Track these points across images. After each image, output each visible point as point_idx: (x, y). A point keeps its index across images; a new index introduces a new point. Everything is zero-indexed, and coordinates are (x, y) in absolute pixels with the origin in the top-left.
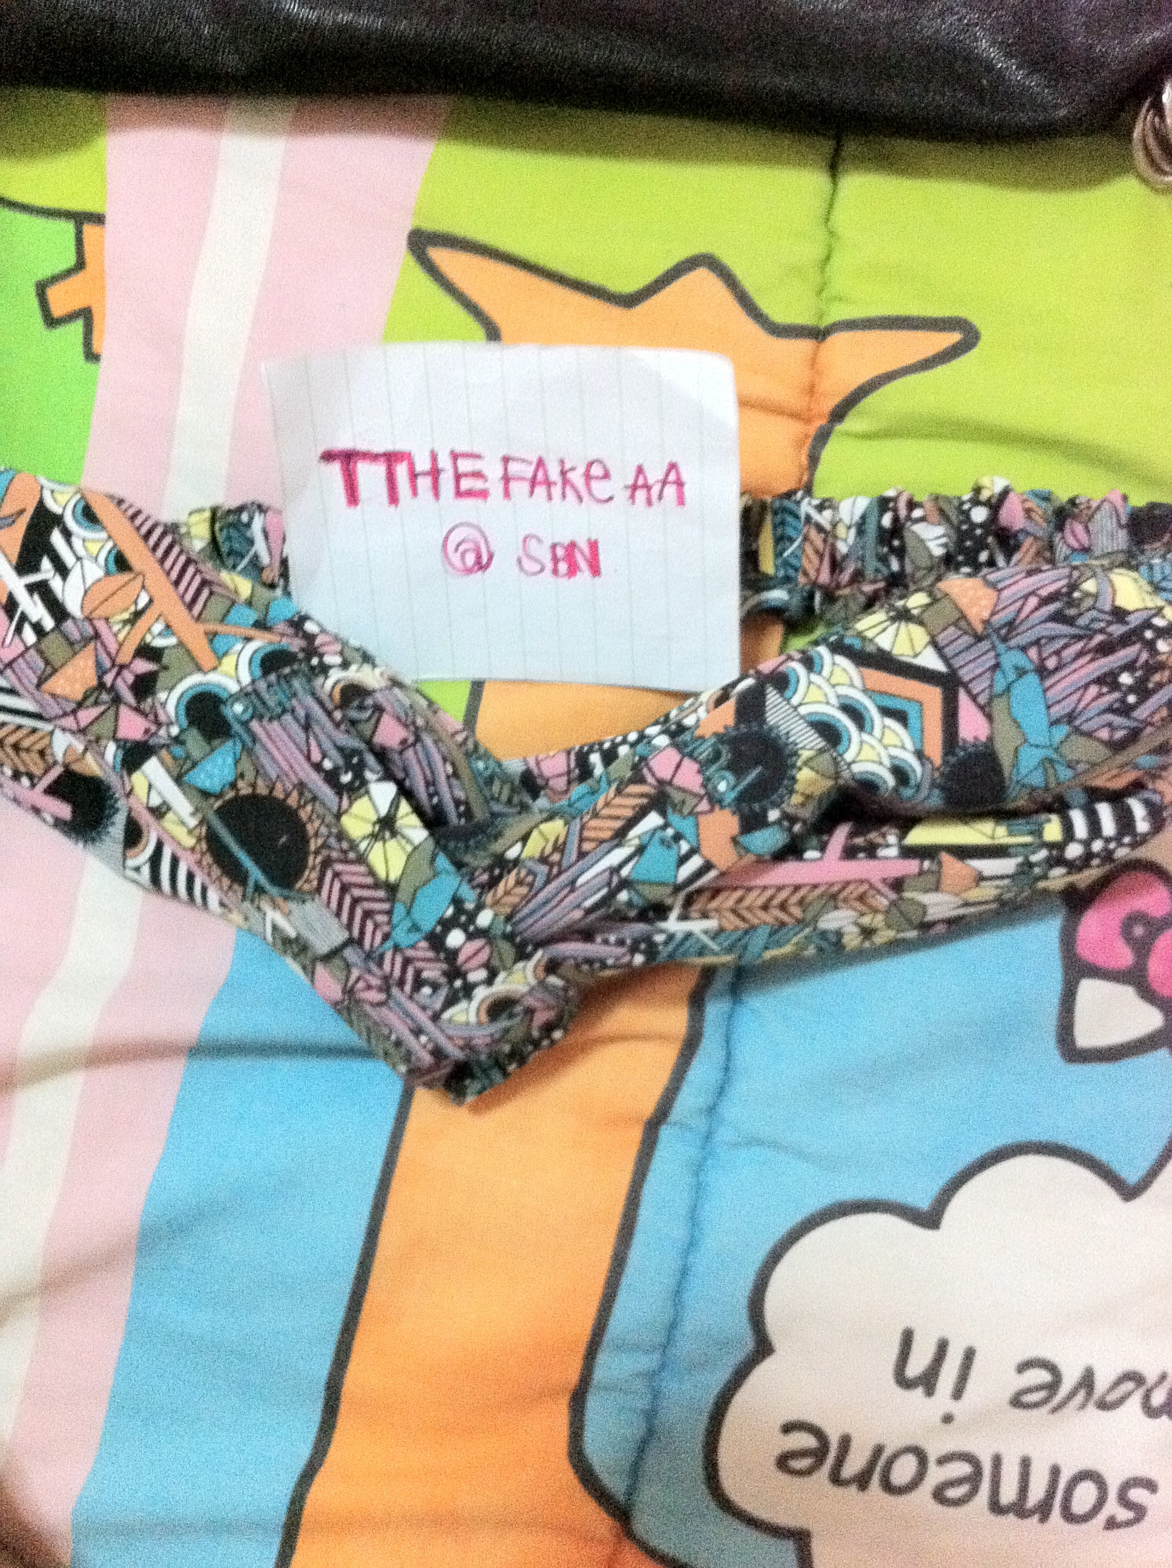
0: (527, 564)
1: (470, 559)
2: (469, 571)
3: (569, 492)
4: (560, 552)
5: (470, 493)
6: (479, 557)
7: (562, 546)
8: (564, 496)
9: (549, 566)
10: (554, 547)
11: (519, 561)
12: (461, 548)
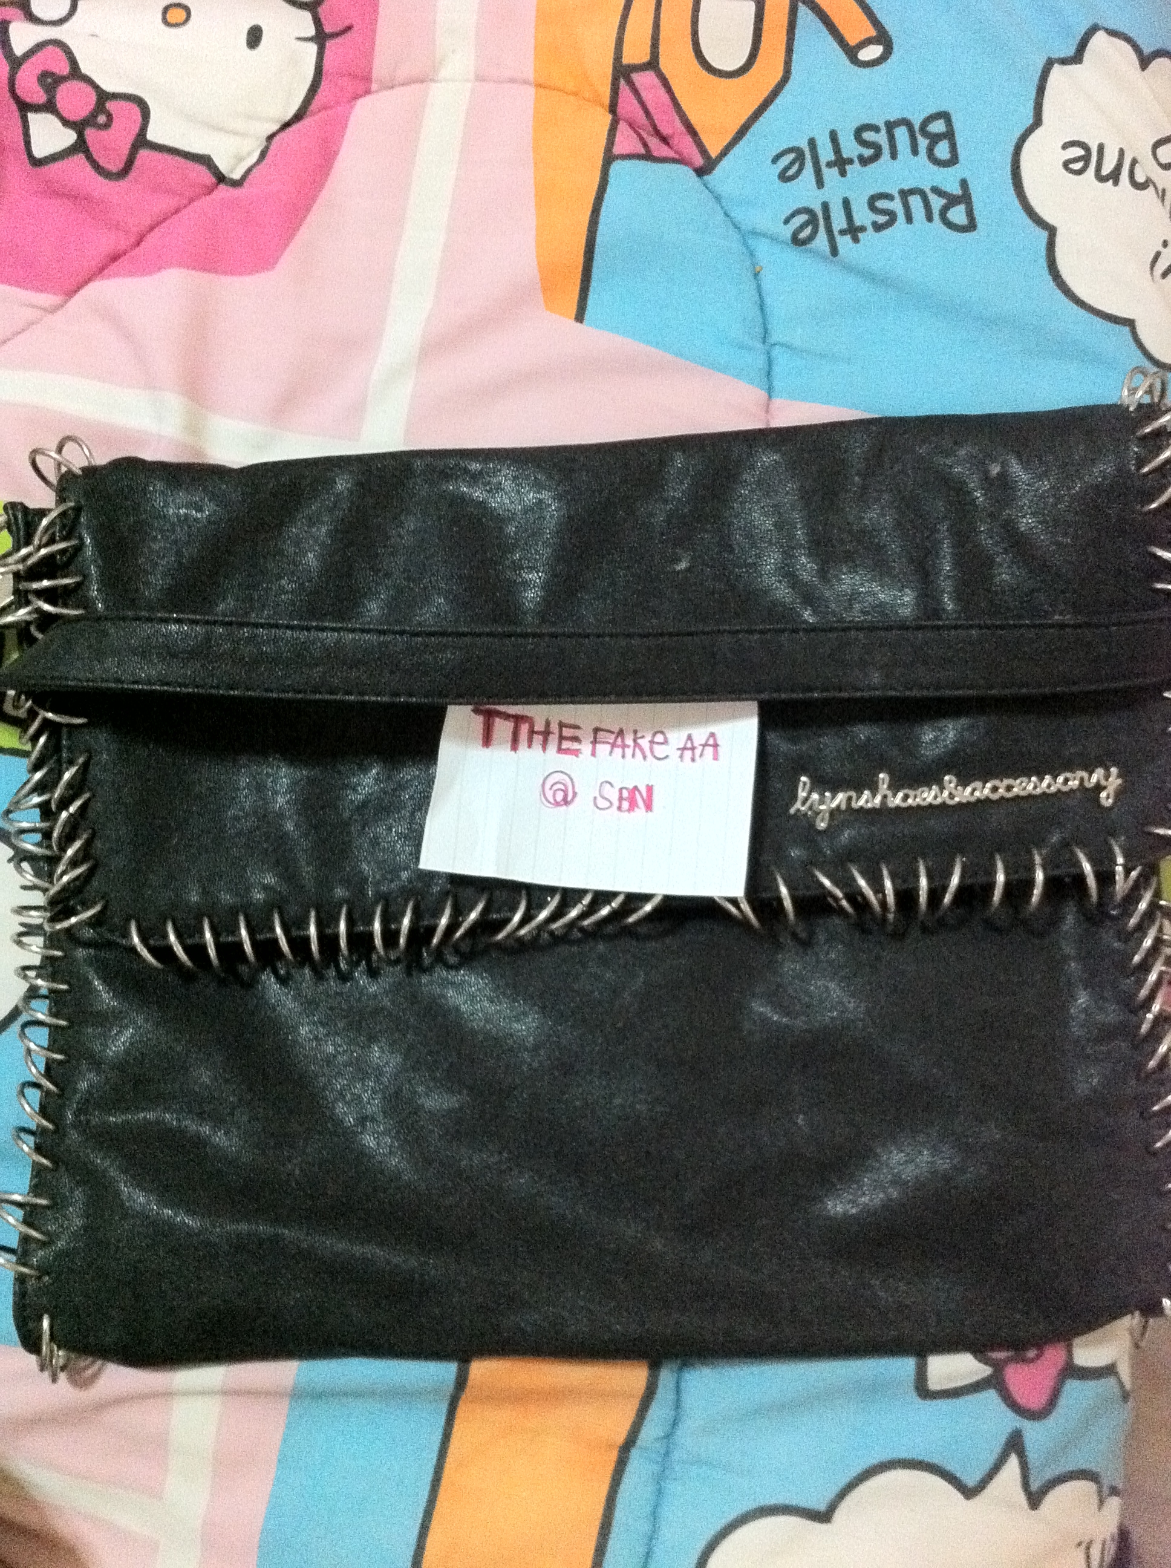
0: (602, 803)
1: (560, 796)
2: (557, 804)
3: (638, 751)
4: (625, 794)
5: (567, 751)
6: (566, 796)
7: (626, 788)
8: (633, 755)
9: (616, 803)
10: (621, 790)
11: (595, 798)
12: (555, 787)
